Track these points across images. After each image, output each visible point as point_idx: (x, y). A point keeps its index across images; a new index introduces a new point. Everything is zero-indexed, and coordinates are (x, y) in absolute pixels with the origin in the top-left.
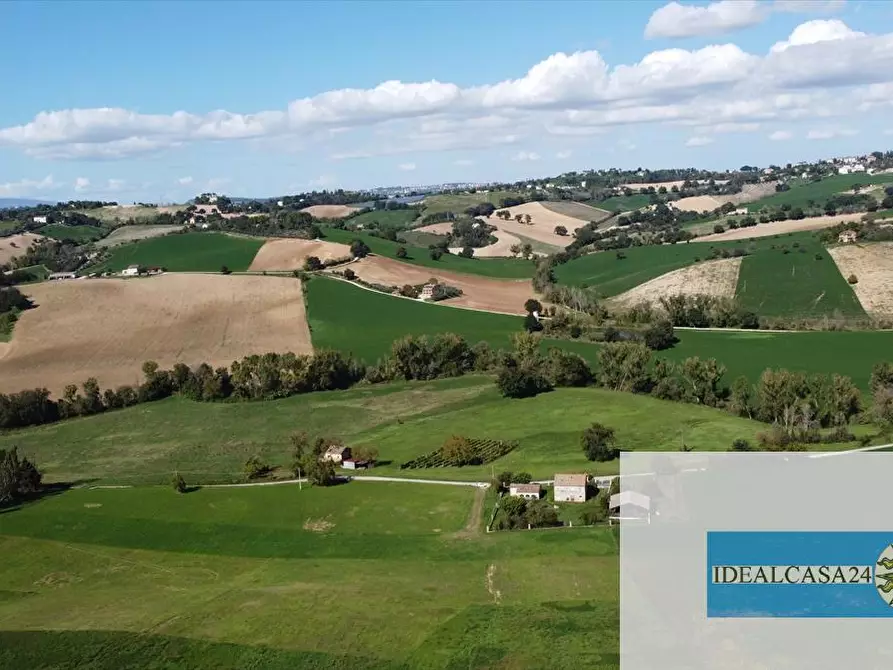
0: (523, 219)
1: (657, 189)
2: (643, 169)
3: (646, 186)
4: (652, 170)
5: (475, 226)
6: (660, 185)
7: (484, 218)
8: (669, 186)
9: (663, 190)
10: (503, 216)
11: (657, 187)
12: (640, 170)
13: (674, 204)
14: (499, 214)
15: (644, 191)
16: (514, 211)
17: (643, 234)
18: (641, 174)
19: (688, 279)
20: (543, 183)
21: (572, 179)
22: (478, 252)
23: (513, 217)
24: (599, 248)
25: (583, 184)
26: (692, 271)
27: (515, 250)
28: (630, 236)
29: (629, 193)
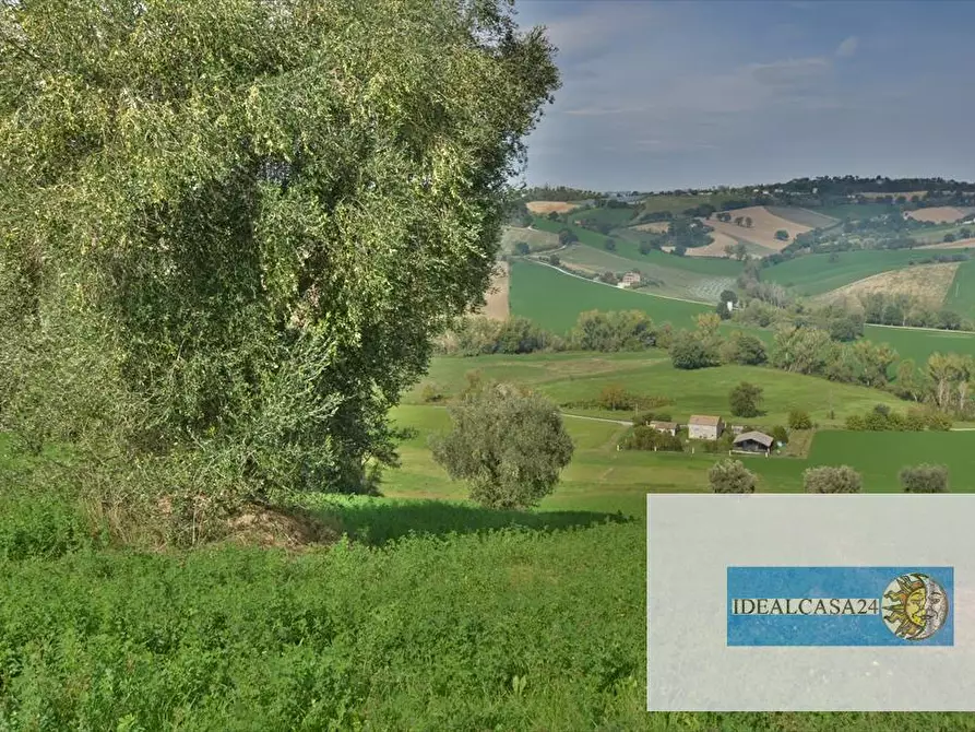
0: (744, 223)
1: (895, 199)
2: (883, 177)
3: (883, 195)
4: (892, 178)
5: (693, 225)
6: (899, 194)
7: (703, 220)
8: (909, 196)
9: (902, 200)
10: (723, 219)
11: (895, 196)
12: (879, 177)
13: (911, 214)
14: (719, 217)
15: (880, 200)
16: (735, 214)
17: (865, 240)
18: (880, 182)
19: (896, 281)
20: (771, 188)
21: (802, 185)
22: (690, 251)
23: (733, 219)
24: (815, 251)
25: (815, 190)
26: (903, 274)
27: (728, 250)
28: (850, 241)
29: (863, 201)
